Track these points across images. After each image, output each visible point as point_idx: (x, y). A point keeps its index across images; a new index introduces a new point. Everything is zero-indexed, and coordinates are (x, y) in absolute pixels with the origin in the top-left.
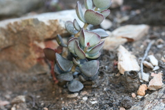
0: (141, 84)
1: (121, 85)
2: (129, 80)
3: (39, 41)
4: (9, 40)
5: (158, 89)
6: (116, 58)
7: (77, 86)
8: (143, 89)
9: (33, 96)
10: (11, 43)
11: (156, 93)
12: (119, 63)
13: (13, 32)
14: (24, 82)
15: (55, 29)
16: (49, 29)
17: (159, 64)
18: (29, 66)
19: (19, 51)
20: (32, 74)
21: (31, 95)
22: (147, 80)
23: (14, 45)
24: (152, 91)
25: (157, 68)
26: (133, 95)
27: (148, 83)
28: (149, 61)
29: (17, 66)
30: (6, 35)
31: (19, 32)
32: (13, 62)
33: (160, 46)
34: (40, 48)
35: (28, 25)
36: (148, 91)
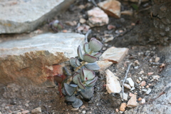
0: (122, 102)
1: (108, 101)
2: (114, 99)
3: (49, 66)
4: (26, 63)
5: (134, 107)
6: (105, 79)
7: (79, 103)
8: (123, 106)
9: (46, 106)
10: (28, 66)
11: (132, 110)
12: (107, 85)
13: (29, 59)
14: (38, 93)
15: (61, 58)
16: (57, 58)
17: (135, 85)
18: (41, 82)
19: (33, 71)
20: (43, 87)
21: (44, 105)
22: (126, 99)
23: (30, 67)
24: (130, 108)
25: (133, 88)
26: (117, 110)
27: (127, 102)
28: (128, 83)
29: (32, 81)
30: (24, 61)
31: (34, 59)
32: (29, 79)
33: (136, 68)
34: (50, 70)
35: (41, 55)
36: (127, 108)
